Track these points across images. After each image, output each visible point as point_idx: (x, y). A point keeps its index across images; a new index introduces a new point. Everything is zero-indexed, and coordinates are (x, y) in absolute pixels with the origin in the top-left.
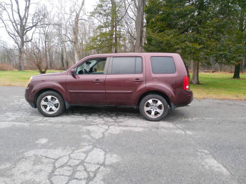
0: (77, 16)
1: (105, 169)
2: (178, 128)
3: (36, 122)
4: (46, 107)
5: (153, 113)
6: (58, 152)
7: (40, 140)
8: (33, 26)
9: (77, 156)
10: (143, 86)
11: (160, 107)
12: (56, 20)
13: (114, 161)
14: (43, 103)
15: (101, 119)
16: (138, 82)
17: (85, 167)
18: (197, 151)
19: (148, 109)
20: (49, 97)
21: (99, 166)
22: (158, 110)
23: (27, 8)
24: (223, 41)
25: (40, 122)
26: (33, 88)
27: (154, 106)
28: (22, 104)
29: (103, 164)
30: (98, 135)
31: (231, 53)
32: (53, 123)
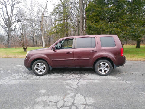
0: (43, 14)
1: (89, 107)
2: (120, 80)
3: (33, 79)
4: (37, 70)
5: (103, 71)
6: (56, 98)
7: (41, 90)
8: (16, 21)
9: (68, 100)
10: (97, 55)
11: (107, 67)
12: (29, 17)
13: (93, 102)
14: (36, 67)
15: (71, 76)
16: (93, 52)
17: (76, 107)
18: (138, 93)
19: (100, 68)
20: (40, 64)
21: (85, 106)
22: (106, 69)
23: (12, 11)
24: (133, 27)
25: (35, 79)
26: (29, 58)
27: (103, 66)
28: (19, 69)
29: (86, 104)
30: (75, 86)
31: (138, 33)
32: (44, 79)
